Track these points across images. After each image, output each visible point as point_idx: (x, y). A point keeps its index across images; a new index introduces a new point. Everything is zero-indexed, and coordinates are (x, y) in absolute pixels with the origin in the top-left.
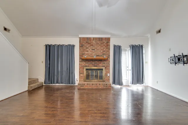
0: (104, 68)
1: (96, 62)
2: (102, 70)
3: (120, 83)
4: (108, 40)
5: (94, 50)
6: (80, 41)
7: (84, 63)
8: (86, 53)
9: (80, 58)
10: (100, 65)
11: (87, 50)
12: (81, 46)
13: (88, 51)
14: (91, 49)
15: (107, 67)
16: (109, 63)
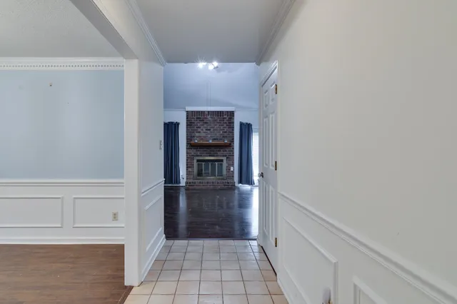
0: (224, 159)
1: (213, 149)
2: (222, 161)
3: (250, 182)
4: (231, 114)
5: (209, 130)
6: (187, 116)
7: (193, 152)
8: (197, 134)
9: (187, 144)
10: (219, 153)
11: (199, 130)
12: (189, 124)
13: (199, 132)
14: (204, 129)
15: (230, 157)
16: (233, 151)
